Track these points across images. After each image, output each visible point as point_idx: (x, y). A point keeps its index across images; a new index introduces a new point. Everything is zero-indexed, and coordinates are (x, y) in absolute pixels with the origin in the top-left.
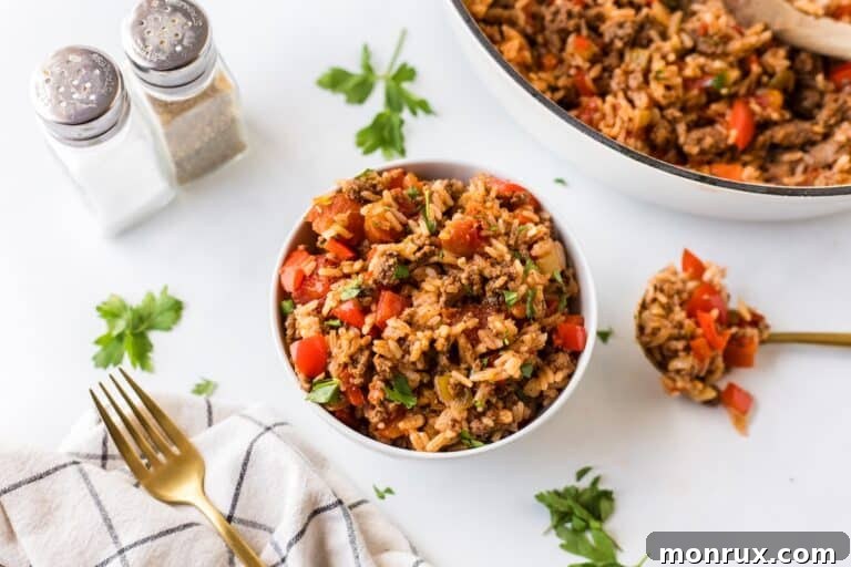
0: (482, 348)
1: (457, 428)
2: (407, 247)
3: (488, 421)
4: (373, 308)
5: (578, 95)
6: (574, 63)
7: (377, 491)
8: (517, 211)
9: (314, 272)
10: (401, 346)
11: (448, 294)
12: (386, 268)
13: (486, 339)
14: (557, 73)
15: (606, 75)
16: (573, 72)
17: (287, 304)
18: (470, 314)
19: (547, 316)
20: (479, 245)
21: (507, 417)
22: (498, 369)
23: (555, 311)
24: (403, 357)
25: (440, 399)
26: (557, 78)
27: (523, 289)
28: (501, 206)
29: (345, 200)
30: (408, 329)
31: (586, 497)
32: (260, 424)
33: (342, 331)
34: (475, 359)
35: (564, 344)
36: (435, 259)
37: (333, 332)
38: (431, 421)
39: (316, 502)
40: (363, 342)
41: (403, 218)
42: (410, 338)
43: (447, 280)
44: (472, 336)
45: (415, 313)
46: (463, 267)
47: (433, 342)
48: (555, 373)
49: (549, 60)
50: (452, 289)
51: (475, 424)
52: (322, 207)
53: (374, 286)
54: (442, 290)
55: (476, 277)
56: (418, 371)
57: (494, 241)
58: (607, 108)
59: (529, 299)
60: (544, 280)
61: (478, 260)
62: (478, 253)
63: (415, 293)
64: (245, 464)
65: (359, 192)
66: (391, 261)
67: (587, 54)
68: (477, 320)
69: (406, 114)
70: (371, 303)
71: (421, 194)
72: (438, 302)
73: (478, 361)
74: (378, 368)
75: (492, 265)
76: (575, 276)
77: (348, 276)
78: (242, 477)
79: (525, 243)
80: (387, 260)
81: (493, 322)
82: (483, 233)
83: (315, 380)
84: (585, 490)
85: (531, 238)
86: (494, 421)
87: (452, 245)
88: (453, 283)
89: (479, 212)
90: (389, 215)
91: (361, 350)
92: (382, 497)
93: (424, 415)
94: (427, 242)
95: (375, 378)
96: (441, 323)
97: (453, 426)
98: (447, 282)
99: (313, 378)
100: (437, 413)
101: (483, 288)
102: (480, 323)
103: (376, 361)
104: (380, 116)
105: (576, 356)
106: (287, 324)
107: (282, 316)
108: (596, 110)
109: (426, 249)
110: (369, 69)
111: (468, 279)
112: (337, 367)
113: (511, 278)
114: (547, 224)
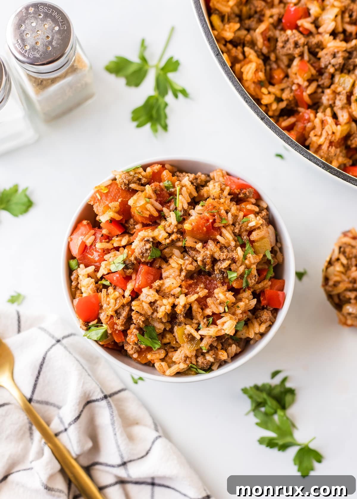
0: (208, 312)
1: (188, 362)
2: (160, 233)
3: (210, 358)
4: (134, 277)
5: (297, 105)
6: (296, 81)
7: (133, 378)
8: (243, 205)
9: (93, 244)
10: (151, 306)
11: (187, 270)
12: (144, 251)
13: (212, 306)
14: (283, 86)
15: (320, 90)
16: (294, 87)
17: (73, 263)
18: (202, 286)
19: (258, 283)
20: (212, 234)
21: (223, 356)
22: (219, 327)
23: (264, 279)
24: (153, 313)
25: (178, 340)
26: (283, 90)
27: (242, 269)
28: (232, 200)
29: (118, 189)
30: (157, 297)
31: (277, 391)
32: (53, 337)
33: (111, 290)
34: (204, 318)
35: (268, 304)
36: (180, 244)
37: (104, 291)
38: (170, 354)
39: (89, 397)
40: (125, 301)
41: (159, 206)
42: (158, 302)
43: (188, 260)
44: (202, 303)
45: (163, 284)
46: (199, 250)
47: (174, 306)
48: (260, 325)
49: (278, 75)
50: (191, 267)
51: (200, 360)
52: (101, 194)
53: (135, 262)
54: (183, 268)
55: (208, 260)
56: (162, 322)
57: (224, 231)
58: (317, 121)
59: (245, 276)
60: (258, 259)
61: (211, 245)
62: (211, 239)
63: (164, 266)
64: (42, 365)
65: (128, 185)
66: (148, 246)
67: (307, 76)
68: (207, 291)
69: (169, 98)
70: (132, 273)
71: (174, 187)
72: (180, 275)
73: (205, 320)
74: (135, 321)
75: (221, 248)
76: (281, 249)
77: (117, 249)
78: (39, 373)
79: (246, 231)
80: (145, 245)
81: (218, 294)
82: (216, 225)
83: (90, 324)
84: (276, 386)
85: (251, 227)
86: (214, 358)
87: (193, 233)
88: (191, 264)
89: (214, 207)
90: (149, 206)
91: (123, 306)
92: (136, 383)
93: (165, 350)
94: (175, 230)
95: (132, 326)
96: (181, 293)
97: (185, 361)
98: (187, 262)
99: (90, 322)
100: (175, 349)
101: (213, 267)
102: (209, 293)
103: (134, 315)
104: (150, 98)
105: (276, 311)
106: (72, 277)
107: (70, 271)
108: (309, 120)
109: (174, 237)
110: (144, 60)
111: (203, 261)
112: (105, 317)
113: (234, 261)
114: (264, 213)
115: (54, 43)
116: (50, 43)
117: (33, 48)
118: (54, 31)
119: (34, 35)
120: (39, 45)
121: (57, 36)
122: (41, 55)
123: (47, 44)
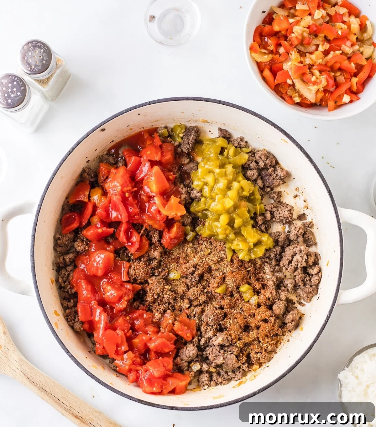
115: (45, 58)
116: (43, 59)
117: (36, 66)
118: (42, 52)
119: (33, 59)
120: (38, 63)
121: (44, 54)
122: (41, 67)
123: (42, 60)
